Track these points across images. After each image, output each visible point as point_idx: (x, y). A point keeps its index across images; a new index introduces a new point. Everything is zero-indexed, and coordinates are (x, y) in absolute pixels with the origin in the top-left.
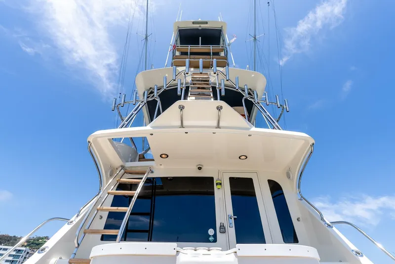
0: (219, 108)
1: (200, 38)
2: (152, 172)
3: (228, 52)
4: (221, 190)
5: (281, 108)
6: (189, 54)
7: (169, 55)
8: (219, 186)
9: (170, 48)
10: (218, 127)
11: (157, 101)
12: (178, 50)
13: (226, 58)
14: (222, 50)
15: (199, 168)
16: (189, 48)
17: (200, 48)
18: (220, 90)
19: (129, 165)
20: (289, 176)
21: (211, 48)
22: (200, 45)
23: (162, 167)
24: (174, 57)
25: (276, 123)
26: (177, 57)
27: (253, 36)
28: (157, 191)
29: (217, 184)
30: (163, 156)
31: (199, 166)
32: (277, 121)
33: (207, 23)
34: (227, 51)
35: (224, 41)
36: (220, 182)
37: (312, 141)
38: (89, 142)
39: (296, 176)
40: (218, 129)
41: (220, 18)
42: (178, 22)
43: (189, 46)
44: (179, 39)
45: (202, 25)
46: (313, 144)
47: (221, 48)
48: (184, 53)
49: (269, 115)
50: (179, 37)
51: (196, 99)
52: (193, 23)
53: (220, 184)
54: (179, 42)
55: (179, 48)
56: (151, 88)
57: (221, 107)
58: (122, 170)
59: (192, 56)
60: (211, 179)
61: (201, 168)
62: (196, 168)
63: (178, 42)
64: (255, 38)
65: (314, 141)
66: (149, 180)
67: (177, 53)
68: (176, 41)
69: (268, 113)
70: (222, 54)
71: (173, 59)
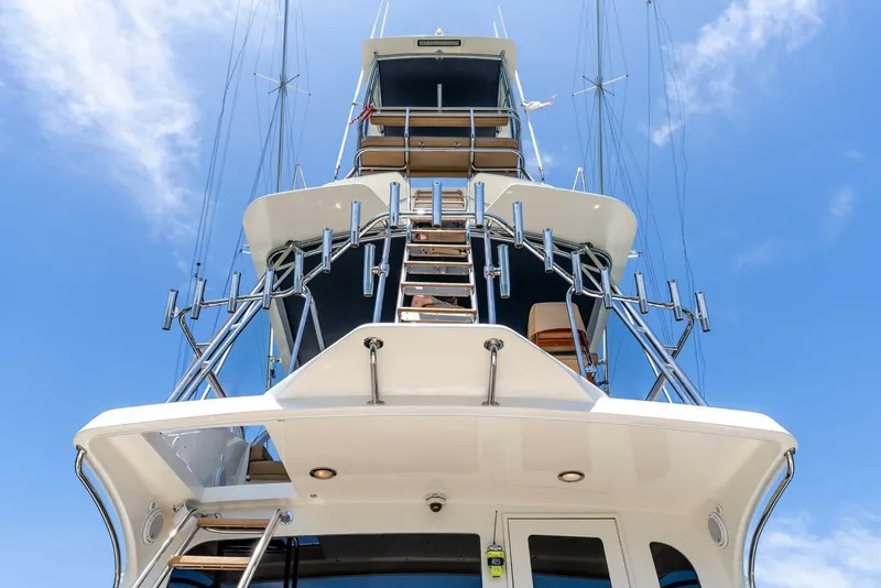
0: (493, 347)
1: (440, 86)
2: (286, 519)
3: (522, 125)
4: (502, 582)
5: (686, 319)
6: (406, 132)
7: (348, 134)
8: (496, 570)
9: (353, 113)
10: (491, 400)
11: (304, 299)
12: (375, 120)
13: (515, 143)
14: (504, 121)
15: (432, 506)
16: (407, 115)
17: (440, 114)
18: (496, 280)
19: (213, 495)
20: (716, 535)
21: (472, 115)
22: (440, 108)
23: (316, 501)
24: (364, 141)
25: (672, 363)
26: (373, 142)
27: (594, 78)
28: (301, 562)
29: (490, 561)
30: (321, 473)
31: (433, 501)
32: (674, 355)
33: (458, 43)
34: (518, 124)
35: (508, 92)
36: (498, 554)
37: (789, 443)
38: (79, 449)
39: (740, 539)
40: (490, 408)
41: (500, 30)
42: (376, 40)
43: (408, 109)
44: (378, 87)
45: (446, 50)
46: (793, 452)
47: (500, 114)
48: (393, 131)
49: (649, 333)
50: (378, 83)
51: (424, 319)
52: (420, 43)
53: (501, 562)
54: (377, 97)
55: (378, 113)
56: (290, 242)
57: (500, 345)
58: (192, 519)
59: (417, 139)
60: (473, 541)
61: (440, 506)
62: (425, 505)
63: (375, 97)
64: (600, 86)
65: (793, 444)
66: (276, 545)
67: (374, 131)
68: (371, 92)
69: (646, 329)
70: (505, 133)
71: (360, 146)
